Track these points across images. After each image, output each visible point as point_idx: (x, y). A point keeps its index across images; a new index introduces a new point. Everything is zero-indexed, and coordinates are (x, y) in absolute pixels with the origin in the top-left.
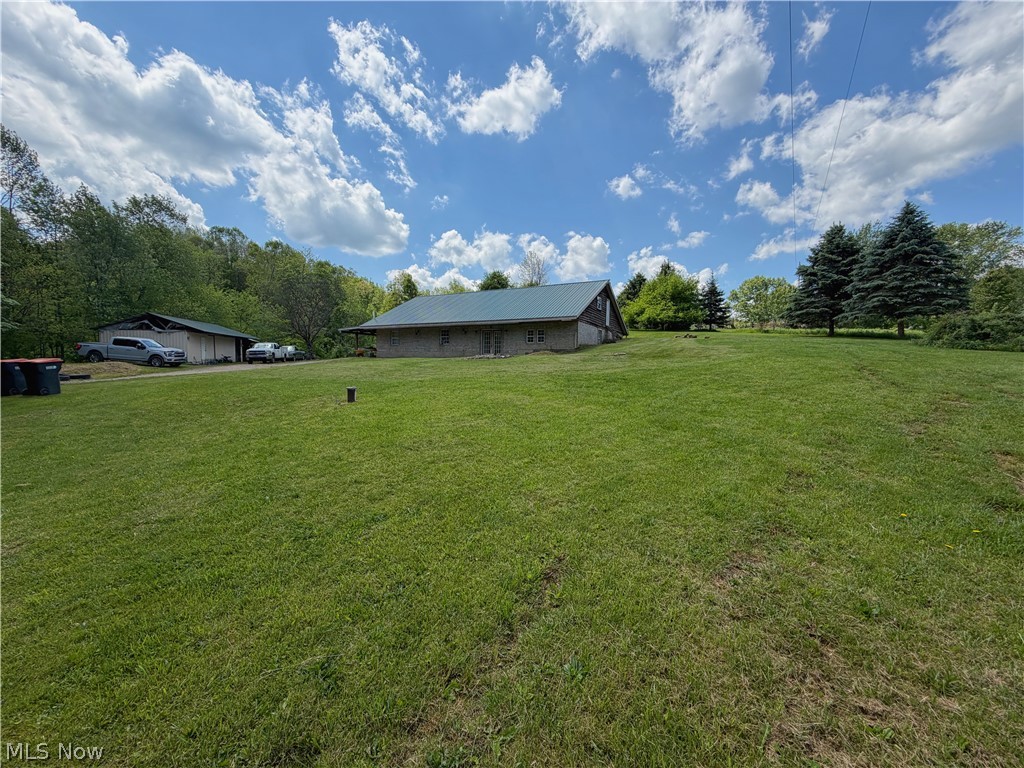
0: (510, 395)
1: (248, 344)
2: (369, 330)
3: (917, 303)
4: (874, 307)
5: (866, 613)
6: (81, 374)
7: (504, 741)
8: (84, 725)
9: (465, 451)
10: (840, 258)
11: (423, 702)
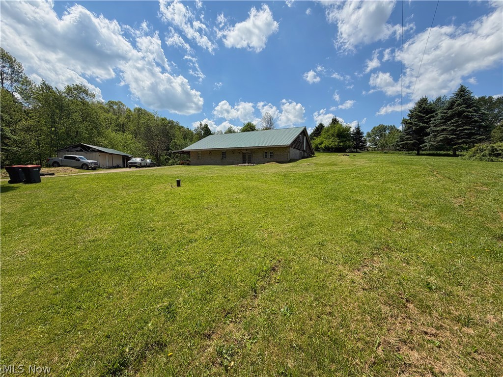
0: (256, 183)
1: (128, 158)
2: (186, 152)
3: (463, 138)
4: (440, 140)
5: (429, 288)
6: (50, 173)
7: (252, 342)
8: (59, 331)
9: (234, 209)
10: (424, 115)
11: (214, 324)
